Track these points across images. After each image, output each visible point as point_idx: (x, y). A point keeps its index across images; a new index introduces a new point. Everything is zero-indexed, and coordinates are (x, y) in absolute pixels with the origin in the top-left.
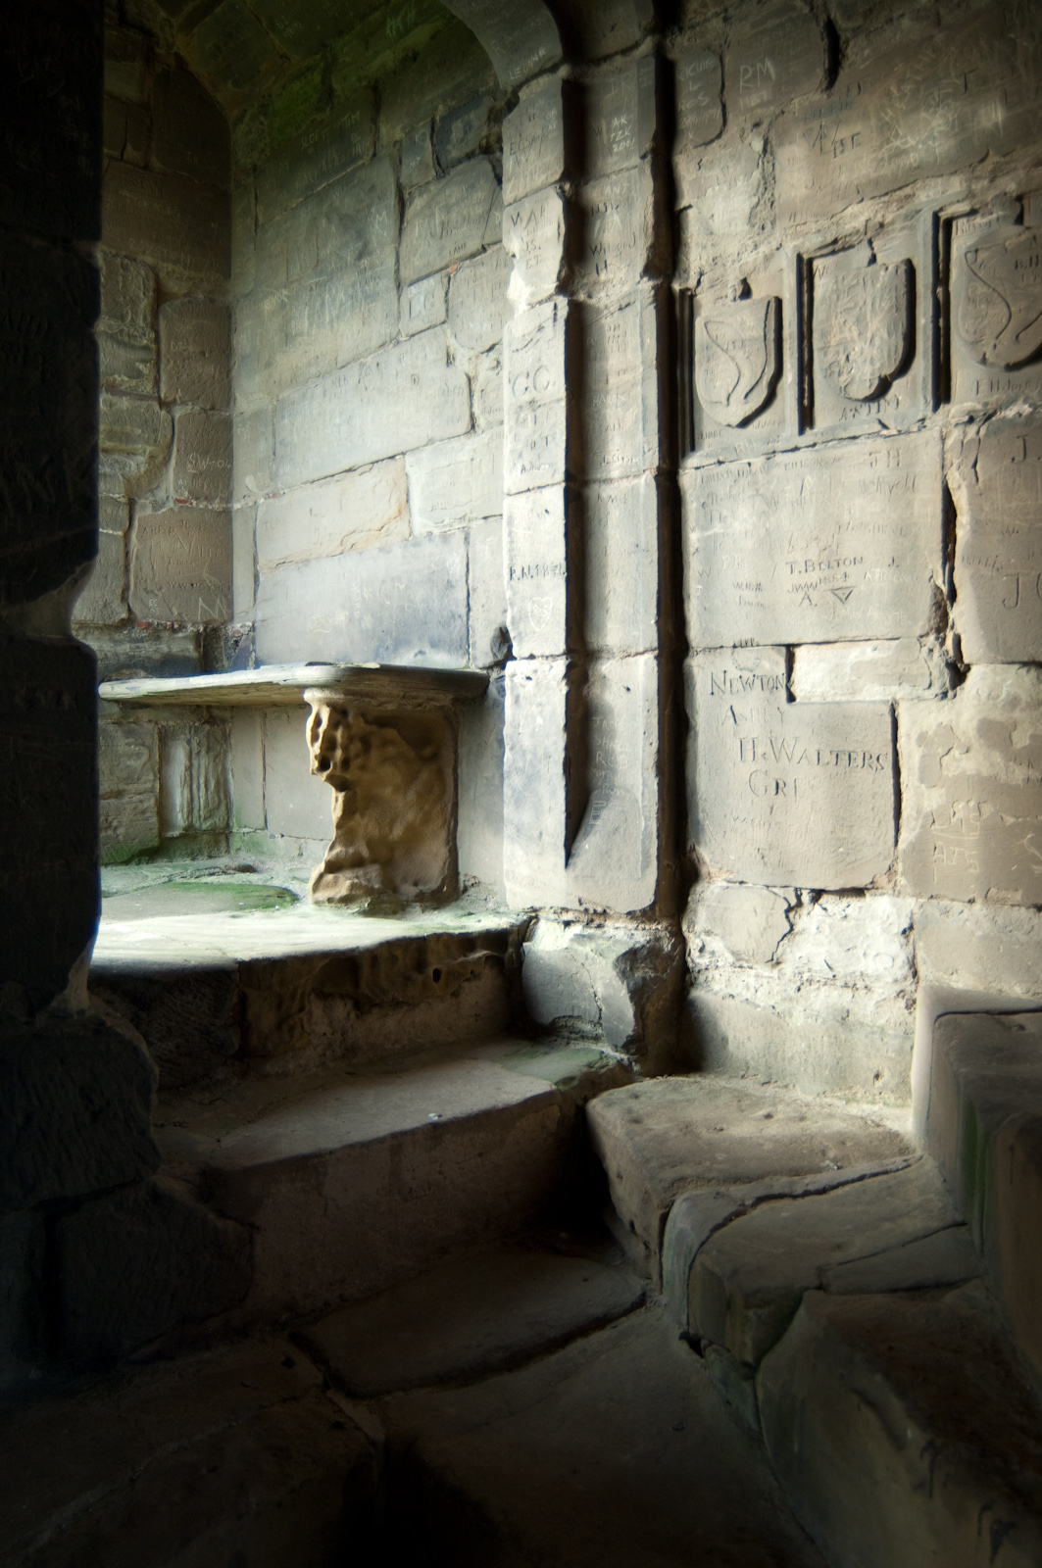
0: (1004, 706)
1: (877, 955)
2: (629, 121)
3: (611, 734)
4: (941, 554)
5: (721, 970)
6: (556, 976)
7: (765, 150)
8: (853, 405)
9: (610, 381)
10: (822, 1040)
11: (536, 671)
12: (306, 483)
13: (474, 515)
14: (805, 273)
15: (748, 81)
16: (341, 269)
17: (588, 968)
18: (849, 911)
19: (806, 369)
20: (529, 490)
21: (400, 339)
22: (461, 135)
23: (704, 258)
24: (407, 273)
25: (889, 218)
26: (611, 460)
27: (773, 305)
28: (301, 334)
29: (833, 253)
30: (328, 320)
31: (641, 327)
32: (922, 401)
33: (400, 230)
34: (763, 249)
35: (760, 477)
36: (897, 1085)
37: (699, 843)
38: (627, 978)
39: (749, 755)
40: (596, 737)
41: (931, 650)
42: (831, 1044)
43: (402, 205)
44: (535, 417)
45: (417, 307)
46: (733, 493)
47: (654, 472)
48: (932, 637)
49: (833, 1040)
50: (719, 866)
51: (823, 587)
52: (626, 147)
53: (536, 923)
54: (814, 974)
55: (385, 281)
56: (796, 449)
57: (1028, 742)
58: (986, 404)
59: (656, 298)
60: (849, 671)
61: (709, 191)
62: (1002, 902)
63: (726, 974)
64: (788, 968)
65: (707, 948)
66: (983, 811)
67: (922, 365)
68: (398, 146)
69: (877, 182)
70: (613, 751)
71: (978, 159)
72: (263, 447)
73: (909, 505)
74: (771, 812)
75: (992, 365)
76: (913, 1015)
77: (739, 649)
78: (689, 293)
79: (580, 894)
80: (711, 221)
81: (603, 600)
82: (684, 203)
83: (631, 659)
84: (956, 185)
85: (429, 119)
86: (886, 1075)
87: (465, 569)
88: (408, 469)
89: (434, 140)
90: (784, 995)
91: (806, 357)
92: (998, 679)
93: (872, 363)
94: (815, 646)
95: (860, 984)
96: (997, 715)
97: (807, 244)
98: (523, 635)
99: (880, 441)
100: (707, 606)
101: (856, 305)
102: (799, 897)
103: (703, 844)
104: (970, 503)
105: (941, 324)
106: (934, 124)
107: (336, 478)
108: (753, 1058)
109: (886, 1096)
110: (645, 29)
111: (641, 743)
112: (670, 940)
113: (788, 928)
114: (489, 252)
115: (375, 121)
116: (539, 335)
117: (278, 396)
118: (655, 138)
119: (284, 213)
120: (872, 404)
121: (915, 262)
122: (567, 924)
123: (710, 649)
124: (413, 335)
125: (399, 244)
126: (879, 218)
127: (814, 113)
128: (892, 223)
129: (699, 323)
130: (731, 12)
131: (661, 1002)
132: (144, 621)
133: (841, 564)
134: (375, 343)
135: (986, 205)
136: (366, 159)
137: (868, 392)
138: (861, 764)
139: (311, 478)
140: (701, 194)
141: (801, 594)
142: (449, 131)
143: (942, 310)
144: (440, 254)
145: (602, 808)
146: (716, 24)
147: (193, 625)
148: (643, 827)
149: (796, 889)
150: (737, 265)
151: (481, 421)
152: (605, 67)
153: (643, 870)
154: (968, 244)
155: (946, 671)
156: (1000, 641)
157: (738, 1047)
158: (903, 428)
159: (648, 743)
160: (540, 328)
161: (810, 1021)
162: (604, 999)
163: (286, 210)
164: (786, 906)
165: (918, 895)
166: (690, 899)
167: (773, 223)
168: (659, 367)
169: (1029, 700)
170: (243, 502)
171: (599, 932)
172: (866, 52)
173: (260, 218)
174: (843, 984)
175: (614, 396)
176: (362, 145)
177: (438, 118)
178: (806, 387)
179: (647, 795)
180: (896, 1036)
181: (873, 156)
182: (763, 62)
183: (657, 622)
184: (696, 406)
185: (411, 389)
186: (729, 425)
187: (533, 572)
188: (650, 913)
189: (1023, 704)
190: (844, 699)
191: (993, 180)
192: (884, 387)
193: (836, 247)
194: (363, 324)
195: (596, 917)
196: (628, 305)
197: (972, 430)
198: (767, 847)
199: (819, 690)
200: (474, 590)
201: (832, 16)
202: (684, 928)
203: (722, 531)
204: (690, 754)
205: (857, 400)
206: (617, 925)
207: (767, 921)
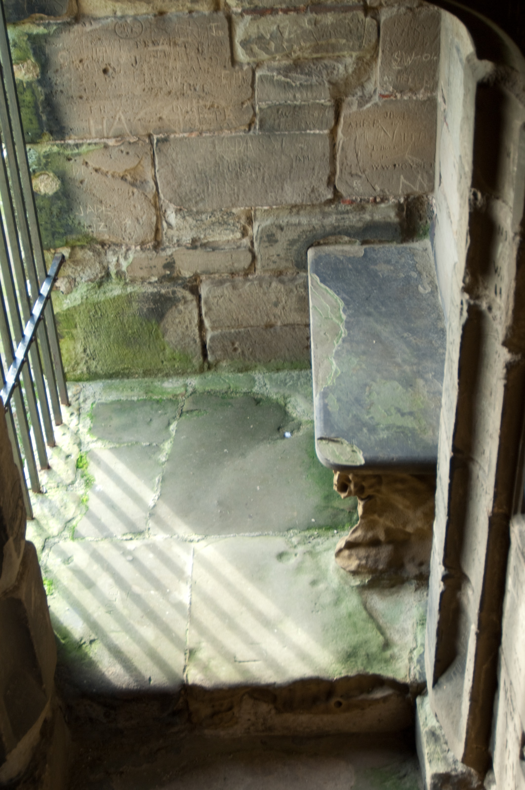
112: (477, 782)
132: (348, 199)
147: (395, 197)
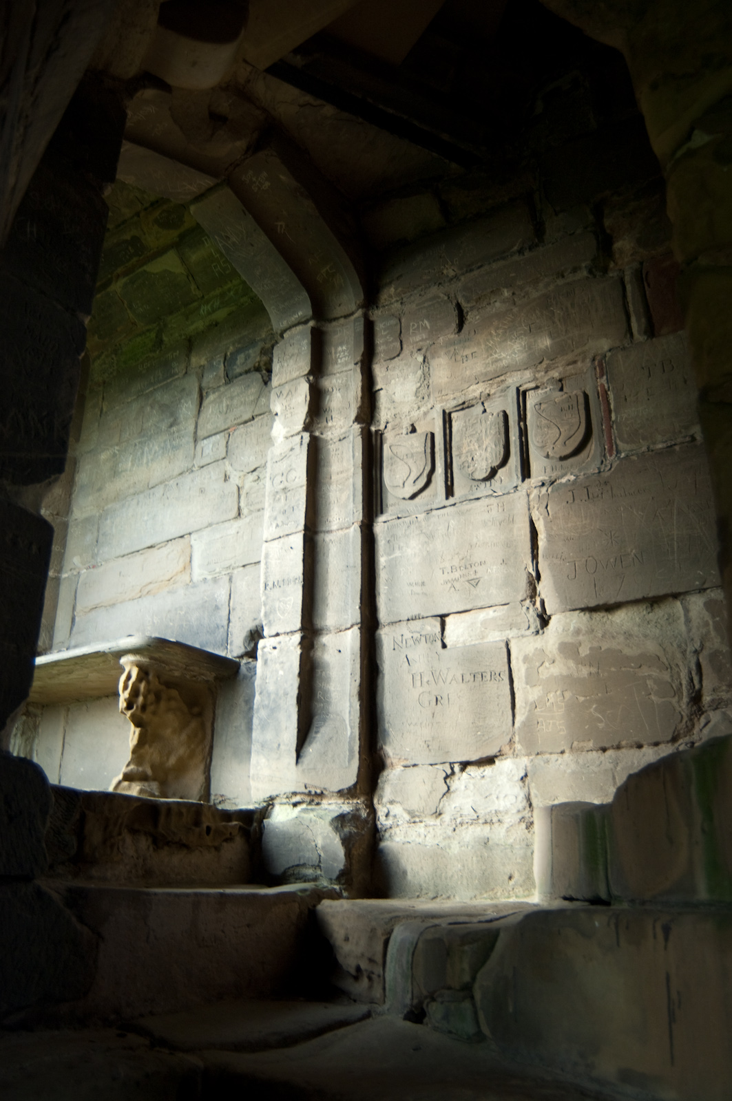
0: (573, 634)
1: (506, 796)
2: (347, 348)
3: (328, 680)
4: (531, 555)
5: (401, 828)
6: (287, 837)
7: (424, 361)
8: (476, 483)
9: (333, 478)
10: (472, 860)
11: (280, 643)
12: (118, 557)
13: (237, 565)
14: (447, 419)
15: (415, 330)
16: (158, 433)
17: (311, 828)
18: (485, 773)
19: (449, 466)
20: (280, 537)
21: (194, 469)
22: (243, 361)
23: (389, 414)
24: (201, 433)
25: (492, 391)
26: (332, 520)
27: (429, 436)
28: (126, 470)
29: (463, 409)
30: (145, 461)
31: (353, 447)
32: (516, 477)
33: (199, 411)
34: (423, 409)
35: (423, 523)
36: (524, 881)
37: (385, 744)
38: (339, 832)
39: (418, 683)
40: (318, 682)
41: (528, 608)
42: (478, 862)
43: (201, 399)
44: (286, 497)
45: (207, 451)
46: (407, 533)
47: (359, 523)
48: (528, 601)
49: (479, 858)
50: (399, 757)
51: (462, 579)
52: (345, 361)
53: (272, 809)
54: (464, 818)
55: (187, 438)
56: (444, 507)
57: (588, 652)
58: (550, 477)
59: (362, 433)
60: (479, 625)
61: (393, 381)
62: (581, 750)
63: (404, 829)
64: (446, 817)
65: (391, 814)
66: (565, 696)
67: (515, 460)
68: (202, 368)
69: (486, 374)
70: (329, 690)
71: (539, 362)
72: (89, 538)
73: (511, 530)
74: (433, 717)
75: (553, 458)
76: (531, 832)
77: (411, 621)
78: (380, 432)
79: (306, 781)
80: (393, 396)
81: (325, 599)
82: (378, 387)
83: (342, 633)
84: (528, 374)
85: (223, 354)
86: (516, 876)
87: (228, 597)
88: (193, 542)
89: (226, 364)
90: (445, 835)
91: (449, 460)
92: (568, 620)
93: (486, 460)
94: (458, 615)
95: (495, 820)
96: (569, 639)
97: (448, 405)
98: (272, 622)
99: (493, 499)
100: (391, 598)
101: (476, 432)
102: (452, 769)
103: (388, 744)
104: (545, 527)
105: (524, 439)
106: (515, 347)
107: (140, 552)
108: (425, 882)
109: (517, 891)
110: (359, 305)
111: (349, 680)
112: (365, 810)
113: (446, 789)
114: (256, 420)
115: (188, 356)
116: (291, 453)
117: (103, 508)
118: (363, 355)
119: (122, 405)
120: (487, 483)
121: (508, 412)
122: (295, 805)
123: (392, 623)
124: (203, 467)
125: (198, 418)
126: (487, 391)
127: (451, 343)
128: (494, 394)
129: (386, 447)
130: (405, 300)
131: (361, 850)
133: (473, 565)
134: (177, 472)
135: (544, 384)
136: (180, 375)
137: (484, 475)
138: (489, 678)
139: (122, 554)
140: (388, 383)
141: (449, 585)
142: (237, 359)
143: (523, 433)
144: (225, 422)
145: (321, 726)
146: (397, 305)
148: (349, 733)
149: (450, 763)
150: (408, 418)
151: (245, 511)
152: (334, 324)
153: (350, 761)
154: (536, 401)
155: (537, 619)
156: (568, 598)
157: (414, 876)
158: (505, 492)
159: (353, 680)
160: (292, 449)
161: (463, 848)
162: (323, 848)
163: (123, 403)
164: (444, 775)
165: (528, 755)
166: (379, 781)
167: (429, 396)
168: (363, 468)
169: (587, 629)
170: (69, 573)
171: (317, 807)
172: (477, 317)
173: (105, 409)
174: (483, 821)
175: (335, 486)
176: (179, 368)
177: (229, 354)
178: (449, 475)
179: (352, 713)
180: (521, 848)
181: (483, 362)
182: (423, 321)
183: (360, 608)
184: (383, 490)
185: (199, 496)
186: (404, 499)
187: (281, 583)
188: (353, 791)
189: (584, 632)
190: (477, 642)
191: (546, 372)
192: (493, 473)
193: (464, 406)
194: (169, 463)
195: (315, 797)
196: (344, 438)
197: (544, 490)
198: (431, 739)
199: (461, 639)
200: (234, 609)
201: (459, 301)
202: (375, 801)
203: (400, 555)
204: (380, 688)
205: (479, 480)
206: (330, 802)
207: (432, 787)
